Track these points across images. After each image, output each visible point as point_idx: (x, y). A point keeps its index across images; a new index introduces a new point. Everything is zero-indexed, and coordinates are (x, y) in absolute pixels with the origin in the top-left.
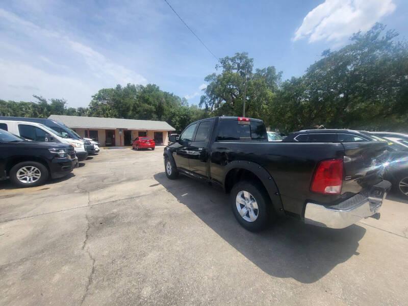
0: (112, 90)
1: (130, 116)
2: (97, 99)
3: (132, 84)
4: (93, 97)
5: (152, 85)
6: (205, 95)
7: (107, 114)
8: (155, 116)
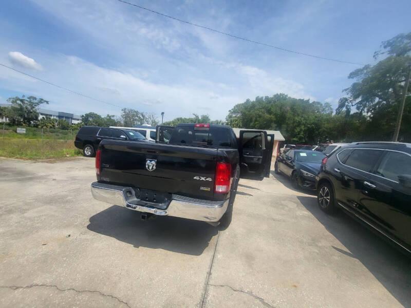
0: (242, 104)
1: (252, 126)
2: (232, 113)
3: (260, 97)
4: (230, 111)
5: (279, 94)
6: (348, 96)
7: (233, 125)
8: (274, 125)
